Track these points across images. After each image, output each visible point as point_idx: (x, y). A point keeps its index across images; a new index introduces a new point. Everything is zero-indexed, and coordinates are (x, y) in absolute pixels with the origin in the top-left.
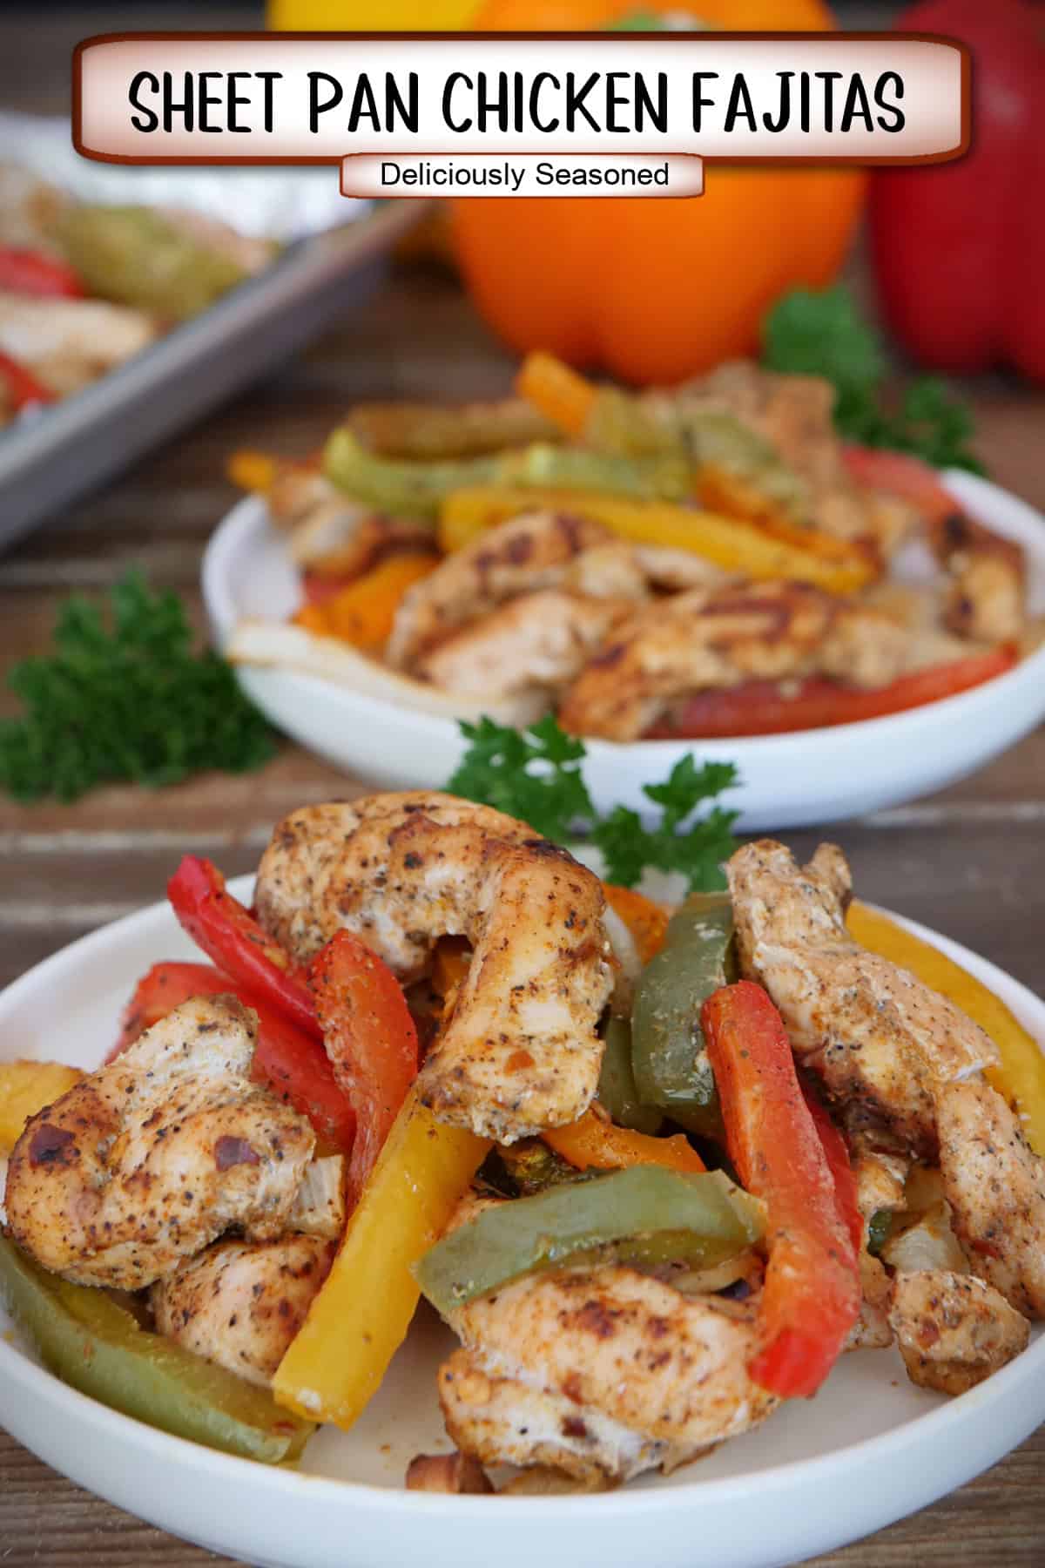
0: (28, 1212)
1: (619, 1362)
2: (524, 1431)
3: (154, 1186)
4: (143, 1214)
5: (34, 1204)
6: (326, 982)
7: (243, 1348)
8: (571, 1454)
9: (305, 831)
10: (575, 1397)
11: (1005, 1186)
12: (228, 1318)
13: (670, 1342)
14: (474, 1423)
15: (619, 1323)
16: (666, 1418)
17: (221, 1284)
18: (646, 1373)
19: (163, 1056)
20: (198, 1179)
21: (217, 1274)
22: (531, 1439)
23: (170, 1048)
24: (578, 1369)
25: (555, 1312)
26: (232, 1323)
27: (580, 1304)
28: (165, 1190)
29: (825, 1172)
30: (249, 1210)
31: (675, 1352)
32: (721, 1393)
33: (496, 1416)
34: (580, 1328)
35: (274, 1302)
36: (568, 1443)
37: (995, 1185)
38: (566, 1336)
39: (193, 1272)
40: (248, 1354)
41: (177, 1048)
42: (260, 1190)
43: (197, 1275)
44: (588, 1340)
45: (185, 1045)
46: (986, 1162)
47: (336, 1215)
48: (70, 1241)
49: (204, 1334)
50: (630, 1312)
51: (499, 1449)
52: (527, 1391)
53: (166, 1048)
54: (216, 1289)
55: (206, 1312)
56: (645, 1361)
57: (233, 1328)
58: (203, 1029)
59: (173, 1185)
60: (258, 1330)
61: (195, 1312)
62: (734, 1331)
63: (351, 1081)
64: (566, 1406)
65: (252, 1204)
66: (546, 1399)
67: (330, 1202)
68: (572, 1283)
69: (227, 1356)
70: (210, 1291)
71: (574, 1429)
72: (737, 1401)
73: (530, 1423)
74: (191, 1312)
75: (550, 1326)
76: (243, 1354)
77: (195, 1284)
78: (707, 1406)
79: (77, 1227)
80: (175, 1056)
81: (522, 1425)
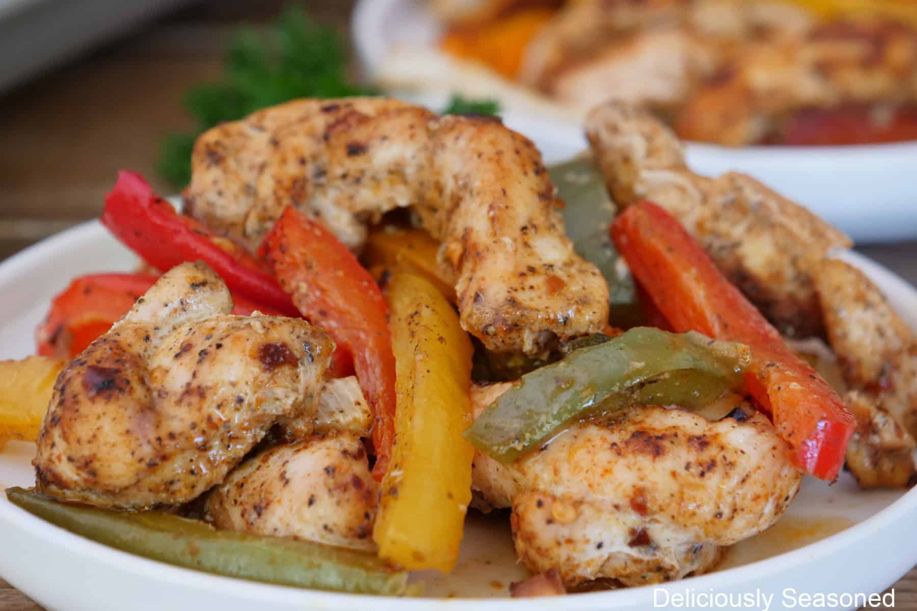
0: (94, 436)
1: (674, 474)
2: (600, 546)
3: (208, 394)
4: (202, 421)
5: (98, 429)
6: (283, 252)
7: (324, 522)
8: (636, 561)
9: (225, 148)
10: (640, 508)
11: (890, 332)
12: (306, 499)
13: (712, 452)
14: (559, 544)
15: (666, 443)
16: (719, 515)
17: (287, 476)
18: (697, 480)
19: (164, 313)
20: (247, 383)
21: (280, 469)
22: (605, 552)
23: (170, 305)
24: (641, 484)
25: (607, 446)
26: (311, 502)
27: (627, 437)
28: (216, 399)
29: (768, 327)
30: (295, 406)
31: (719, 459)
32: (758, 489)
33: (578, 535)
34: (633, 452)
35: (348, 478)
36: (634, 552)
37: (880, 332)
38: (622, 462)
39: (250, 476)
40: (330, 525)
41: (176, 304)
42: (301, 387)
43: (254, 477)
44: (644, 461)
45: (182, 303)
46: (869, 317)
47: (365, 412)
48: (138, 454)
49: (281, 519)
50: (673, 434)
51: (578, 566)
52: (599, 511)
53: (166, 305)
54: (284, 481)
55: (279, 501)
56: (695, 470)
57: (313, 507)
58: (195, 286)
59: (224, 391)
60: (338, 503)
61: (268, 504)
62: (762, 438)
63: (333, 324)
64: (633, 519)
65: (297, 399)
66: (618, 514)
67: (358, 404)
68: (610, 424)
69: (310, 532)
70: (278, 484)
71: (640, 539)
72: (766, 498)
73: (605, 538)
74: (263, 505)
75: (604, 456)
76: (326, 527)
77: (257, 484)
78: (748, 503)
79: (142, 441)
80: (175, 310)
81: (598, 540)
